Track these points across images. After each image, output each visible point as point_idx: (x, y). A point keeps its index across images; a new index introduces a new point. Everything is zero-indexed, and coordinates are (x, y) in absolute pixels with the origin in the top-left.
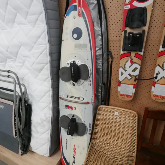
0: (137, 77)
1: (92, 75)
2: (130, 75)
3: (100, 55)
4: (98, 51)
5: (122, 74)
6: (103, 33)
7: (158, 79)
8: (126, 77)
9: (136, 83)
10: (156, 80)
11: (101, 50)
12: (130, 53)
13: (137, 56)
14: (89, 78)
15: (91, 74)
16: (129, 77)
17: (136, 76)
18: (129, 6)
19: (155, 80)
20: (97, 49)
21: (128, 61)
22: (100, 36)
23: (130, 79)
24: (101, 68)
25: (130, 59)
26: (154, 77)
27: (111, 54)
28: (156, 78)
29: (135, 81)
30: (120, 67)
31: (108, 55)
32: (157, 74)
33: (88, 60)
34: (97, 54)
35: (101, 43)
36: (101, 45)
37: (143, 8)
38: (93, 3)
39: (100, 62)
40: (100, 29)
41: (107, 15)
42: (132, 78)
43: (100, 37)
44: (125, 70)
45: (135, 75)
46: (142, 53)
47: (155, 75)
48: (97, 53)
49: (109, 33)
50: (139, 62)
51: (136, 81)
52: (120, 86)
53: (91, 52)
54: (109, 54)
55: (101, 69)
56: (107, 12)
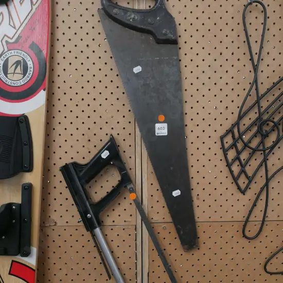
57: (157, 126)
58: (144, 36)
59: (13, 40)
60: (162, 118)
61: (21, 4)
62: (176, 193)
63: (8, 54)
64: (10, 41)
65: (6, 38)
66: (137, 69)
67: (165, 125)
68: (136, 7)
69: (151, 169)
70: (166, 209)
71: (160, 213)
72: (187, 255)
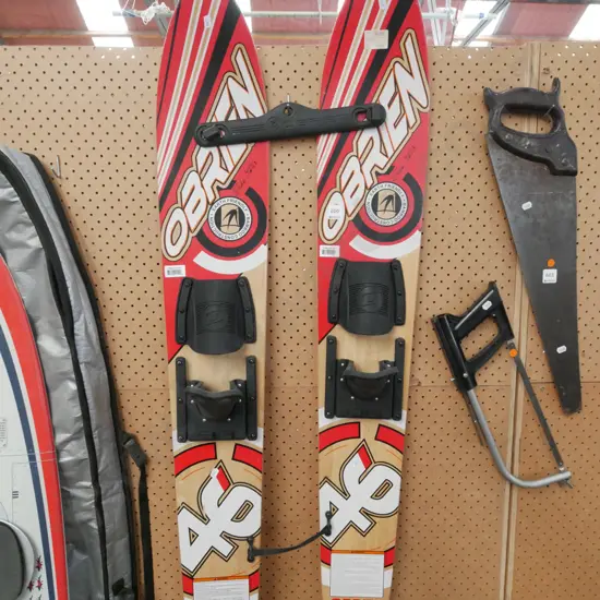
0: (257, 544)
1: (43, 573)
2: (226, 537)
3: (80, 462)
4: (68, 447)
5: (193, 536)
6: (82, 367)
7: (335, 532)
8: (213, 550)
9: (258, 566)
10: (330, 539)
11: (84, 440)
12: (215, 444)
13: (241, 455)
14: (30, 587)
15: (38, 567)
16: (225, 548)
17: (250, 540)
18: (182, 268)
19: (327, 538)
20: (60, 437)
21: (209, 478)
22: (71, 380)
23: (232, 553)
24: (90, 520)
25: (217, 471)
26: (322, 527)
27: (137, 445)
28: (327, 530)
29: (251, 560)
30: (178, 511)
31: (121, 452)
32: (329, 516)
33: (15, 495)
34: (65, 459)
35: (77, 412)
36: (77, 420)
37: (237, 280)
38: (22, 245)
39: (83, 491)
40: (67, 351)
41: (98, 290)
42: (235, 547)
43: (73, 386)
44: (205, 519)
45: (249, 535)
46: (258, 444)
47: (323, 523)
48: (63, 453)
49: (115, 360)
50: (255, 477)
51: (257, 559)
52: (192, 595)
53: (32, 458)
54: (127, 447)
55: (94, 525)
56: (95, 278)
57: (545, 272)
58: (538, 166)
59: (383, 172)
60: (551, 262)
61: (395, 127)
62: (561, 349)
63: (378, 188)
64: (380, 171)
65: (376, 169)
66: (527, 206)
67: (555, 271)
68: (526, 131)
69: (532, 322)
70: (546, 368)
71: (539, 372)
72: (564, 419)
